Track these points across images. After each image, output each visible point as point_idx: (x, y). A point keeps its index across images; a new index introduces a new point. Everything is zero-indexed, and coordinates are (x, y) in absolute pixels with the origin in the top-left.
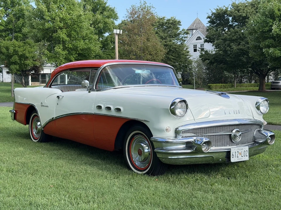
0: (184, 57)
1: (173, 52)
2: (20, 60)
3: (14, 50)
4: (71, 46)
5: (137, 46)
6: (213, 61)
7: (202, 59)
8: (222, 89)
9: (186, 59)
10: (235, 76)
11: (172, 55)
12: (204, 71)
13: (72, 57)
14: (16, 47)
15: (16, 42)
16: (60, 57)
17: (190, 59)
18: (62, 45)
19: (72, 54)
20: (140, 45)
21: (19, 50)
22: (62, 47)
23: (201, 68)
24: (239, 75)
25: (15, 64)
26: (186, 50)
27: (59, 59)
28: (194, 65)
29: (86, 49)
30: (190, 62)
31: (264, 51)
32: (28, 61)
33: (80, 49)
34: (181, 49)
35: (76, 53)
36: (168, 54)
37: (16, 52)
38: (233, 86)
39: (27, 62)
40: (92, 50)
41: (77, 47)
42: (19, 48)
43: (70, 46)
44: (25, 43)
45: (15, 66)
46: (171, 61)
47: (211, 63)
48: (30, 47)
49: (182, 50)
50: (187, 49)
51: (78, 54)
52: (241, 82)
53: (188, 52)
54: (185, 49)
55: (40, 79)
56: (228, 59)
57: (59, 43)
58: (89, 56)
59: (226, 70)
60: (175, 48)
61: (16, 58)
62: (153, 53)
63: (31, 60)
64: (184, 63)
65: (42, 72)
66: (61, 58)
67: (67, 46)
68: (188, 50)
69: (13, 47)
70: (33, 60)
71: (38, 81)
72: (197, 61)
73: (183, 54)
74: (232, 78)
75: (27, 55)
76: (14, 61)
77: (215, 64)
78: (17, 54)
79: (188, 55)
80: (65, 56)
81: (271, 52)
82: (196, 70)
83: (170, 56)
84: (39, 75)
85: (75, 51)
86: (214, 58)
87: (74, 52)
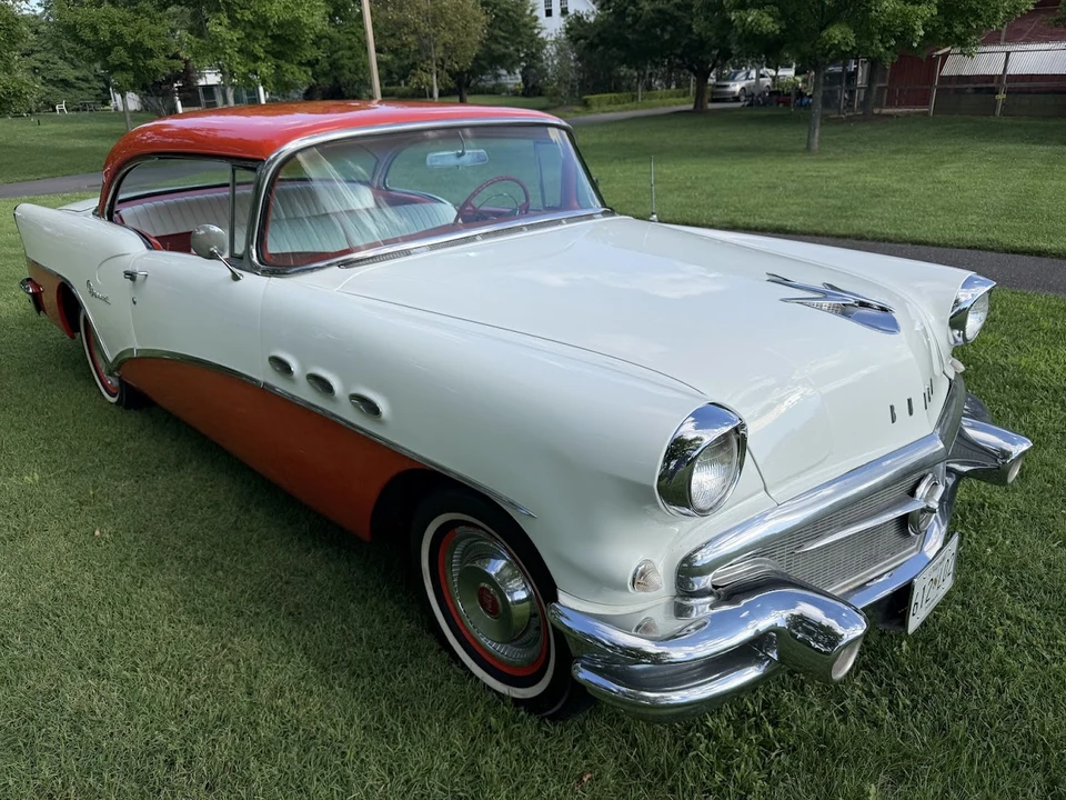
0: (529, 32)
1: (503, 20)
2: (134, 58)
3: (113, 33)
4: (251, 17)
5: (418, 8)
6: (596, 41)
7: (571, 37)
8: (612, 107)
9: (533, 38)
10: (639, 75)
11: (500, 29)
12: (573, 64)
13: (257, 46)
14: (115, 23)
15: (114, 10)
16: (224, 48)
17: (540, 36)
18: (225, 14)
19: (256, 39)
20: (425, 7)
21: (125, 30)
22: (226, 21)
23: (566, 57)
24: (648, 72)
25: (123, 70)
26: (530, 15)
27: (225, 53)
28: (551, 50)
29: (290, 23)
30: (542, 44)
31: (733, 18)
32: (155, 60)
33: (274, 24)
34: (520, 12)
35: (266, 36)
36: (490, 26)
37: (118, 38)
38: (634, 98)
39: (153, 63)
40: (305, 24)
41: (266, 20)
42: (124, 25)
43: (248, 16)
44: (137, 12)
45: (125, 75)
46: (500, 43)
47: (592, 46)
48: (151, 23)
49: (522, 15)
50: (532, 11)
51: (271, 37)
52: (649, 87)
53: (536, 19)
54: (528, 12)
55: (203, 100)
56: (630, 37)
57: (218, 10)
58: (300, 41)
59: (623, 62)
60: (507, 11)
61: (120, 54)
62: (458, 26)
63: (162, 57)
64: (527, 47)
65: (202, 82)
66: (229, 51)
67: (239, 16)
68: (535, 14)
69: (106, 23)
70: (167, 56)
71: (199, 105)
72: (557, 41)
73: (525, 25)
74: (632, 77)
75: (149, 44)
76: (117, 63)
77: (601, 48)
78: (123, 44)
79: (535, 27)
80: (239, 44)
81: (752, 21)
82: (555, 62)
83: (497, 32)
84: (195, 90)
85: (263, 28)
86: (599, 35)
87: (260, 33)
